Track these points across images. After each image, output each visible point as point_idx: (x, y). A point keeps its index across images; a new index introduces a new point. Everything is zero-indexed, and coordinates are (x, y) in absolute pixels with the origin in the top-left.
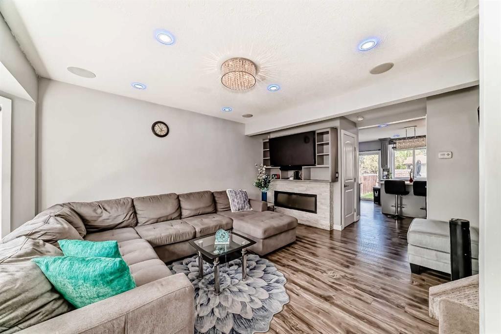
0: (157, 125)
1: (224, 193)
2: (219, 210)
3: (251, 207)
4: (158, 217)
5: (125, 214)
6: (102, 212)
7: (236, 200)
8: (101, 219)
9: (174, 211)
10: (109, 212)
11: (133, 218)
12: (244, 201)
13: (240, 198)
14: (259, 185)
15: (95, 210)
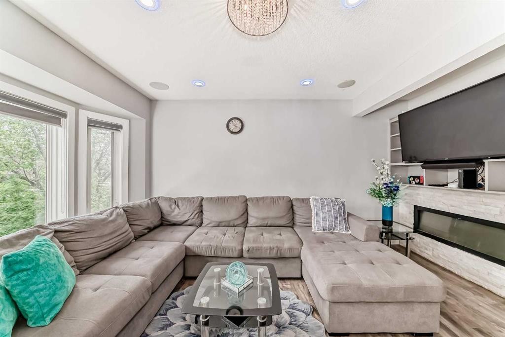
0: (231, 122)
1: (305, 201)
2: (298, 224)
3: (347, 229)
4: (219, 221)
5: (191, 213)
6: (175, 208)
7: (321, 214)
8: (173, 214)
9: (237, 217)
10: (180, 209)
11: (198, 217)
12: (336, 218)
13: (330, 211)
14: (377, 194)
15: (170, 206)
